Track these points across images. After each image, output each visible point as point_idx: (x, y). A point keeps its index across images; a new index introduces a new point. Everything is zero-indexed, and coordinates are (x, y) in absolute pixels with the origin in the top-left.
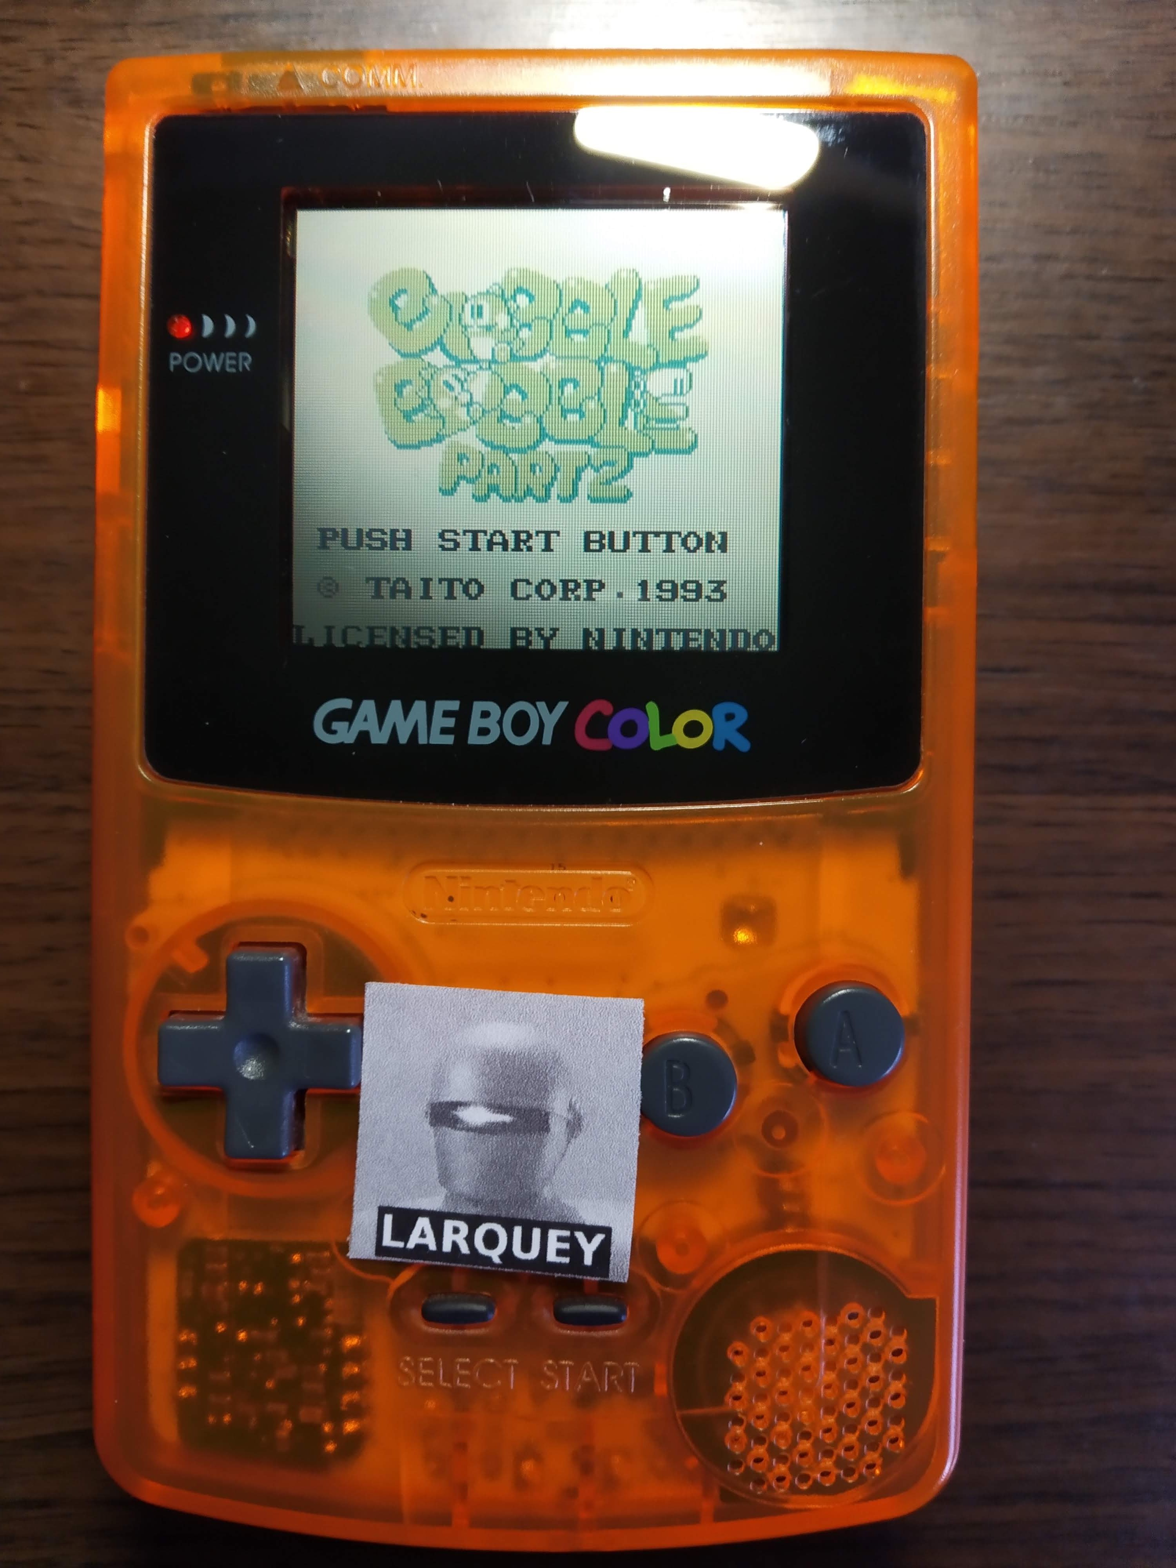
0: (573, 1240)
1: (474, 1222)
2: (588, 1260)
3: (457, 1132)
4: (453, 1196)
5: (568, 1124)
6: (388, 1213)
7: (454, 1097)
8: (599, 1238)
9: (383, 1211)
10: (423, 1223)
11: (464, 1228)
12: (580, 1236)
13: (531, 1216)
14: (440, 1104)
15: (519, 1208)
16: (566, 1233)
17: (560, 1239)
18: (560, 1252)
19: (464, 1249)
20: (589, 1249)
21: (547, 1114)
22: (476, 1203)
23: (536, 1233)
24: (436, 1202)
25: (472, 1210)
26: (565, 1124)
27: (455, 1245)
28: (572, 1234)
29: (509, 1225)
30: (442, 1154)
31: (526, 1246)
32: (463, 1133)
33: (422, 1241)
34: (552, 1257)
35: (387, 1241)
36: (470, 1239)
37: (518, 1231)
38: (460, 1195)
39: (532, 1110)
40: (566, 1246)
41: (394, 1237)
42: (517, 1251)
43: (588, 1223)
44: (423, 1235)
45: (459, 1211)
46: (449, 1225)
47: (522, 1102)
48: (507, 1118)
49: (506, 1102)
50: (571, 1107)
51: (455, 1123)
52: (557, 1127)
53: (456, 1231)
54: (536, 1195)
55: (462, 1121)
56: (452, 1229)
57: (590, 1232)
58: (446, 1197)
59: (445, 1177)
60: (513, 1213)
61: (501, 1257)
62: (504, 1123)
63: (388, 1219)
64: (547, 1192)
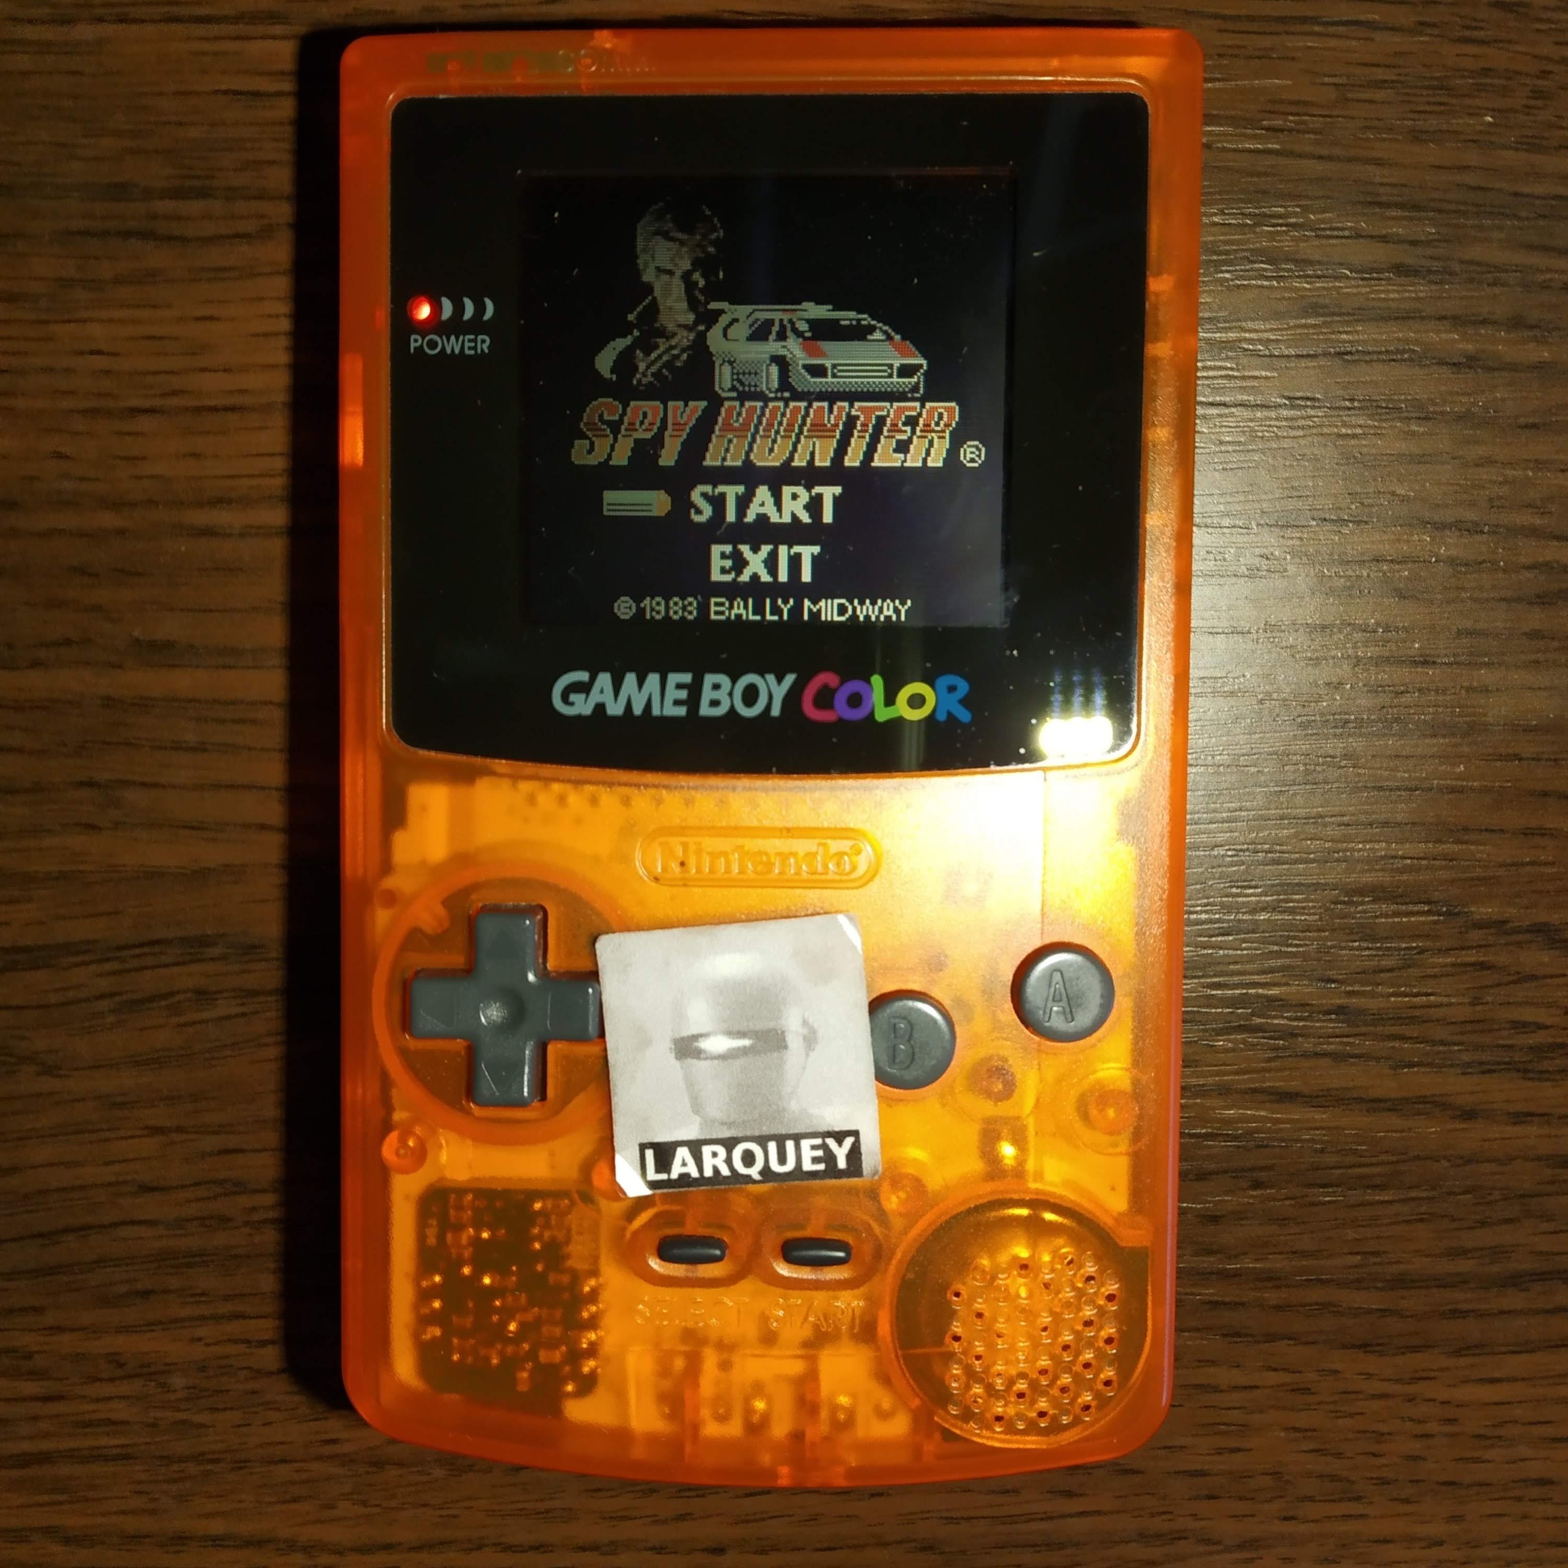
0: (824, 1147)
1: (729, 1144)
2: (842, 1164)
3: (702, 1062)
4: (707, 1122)
5: (805, 1038)
6: (649, 1148)
7: (694, 1031)
8: (849, 1141)
9: (643, 1147)
10: (682, 1153)
11: (721, 1151)
12: (831, 1142)
13: (784, 1131)
14: (682, 1039)
16: (818, 1141)
17: (814, 1147)
18: (815, 1160)
19: (725, 1171)
20: (841, 1153)
21: (783, 1032)
22: (730, 1125)
23: (790, 1145)
24: (692, 1133)
25: (726, 1134)
26: (801, 1039)
27: (716, 1170)
28: (824, 1141)
29: (762, 1141)
30: (690, 1084)
31: (782, 1160)
32: (708, 1063)
33: (684, 1170)
34: (807, 1166)
35: (652, 1175)
36: (729, 1161)
37: (772, 1146)
38: (713, 1121)
39: (769, 1031)
40: (820, 1153)
41: (658, 1171)
42: (775, 1167)
43: (837, 1129)
44: (684, 1164)
45: (714, 1136)
46: (707, 1150)
47: (759, 1026)
48: (746, 1042)
49: (744, 1027)
50: (805, 1023)
51: (698, 1054)
52: (794, 1042)
53: (715, 1155)
54: (784, 1110)
55: (705, 1051)
56: (710, 1154)
57: (839, 1137)
58: (701, 1124)
59: (697, 1106)
60: (766, 1130)
61: (761, 1173)
62: (745, 1047)
63: (649, 1154)
64: (794, 1106)
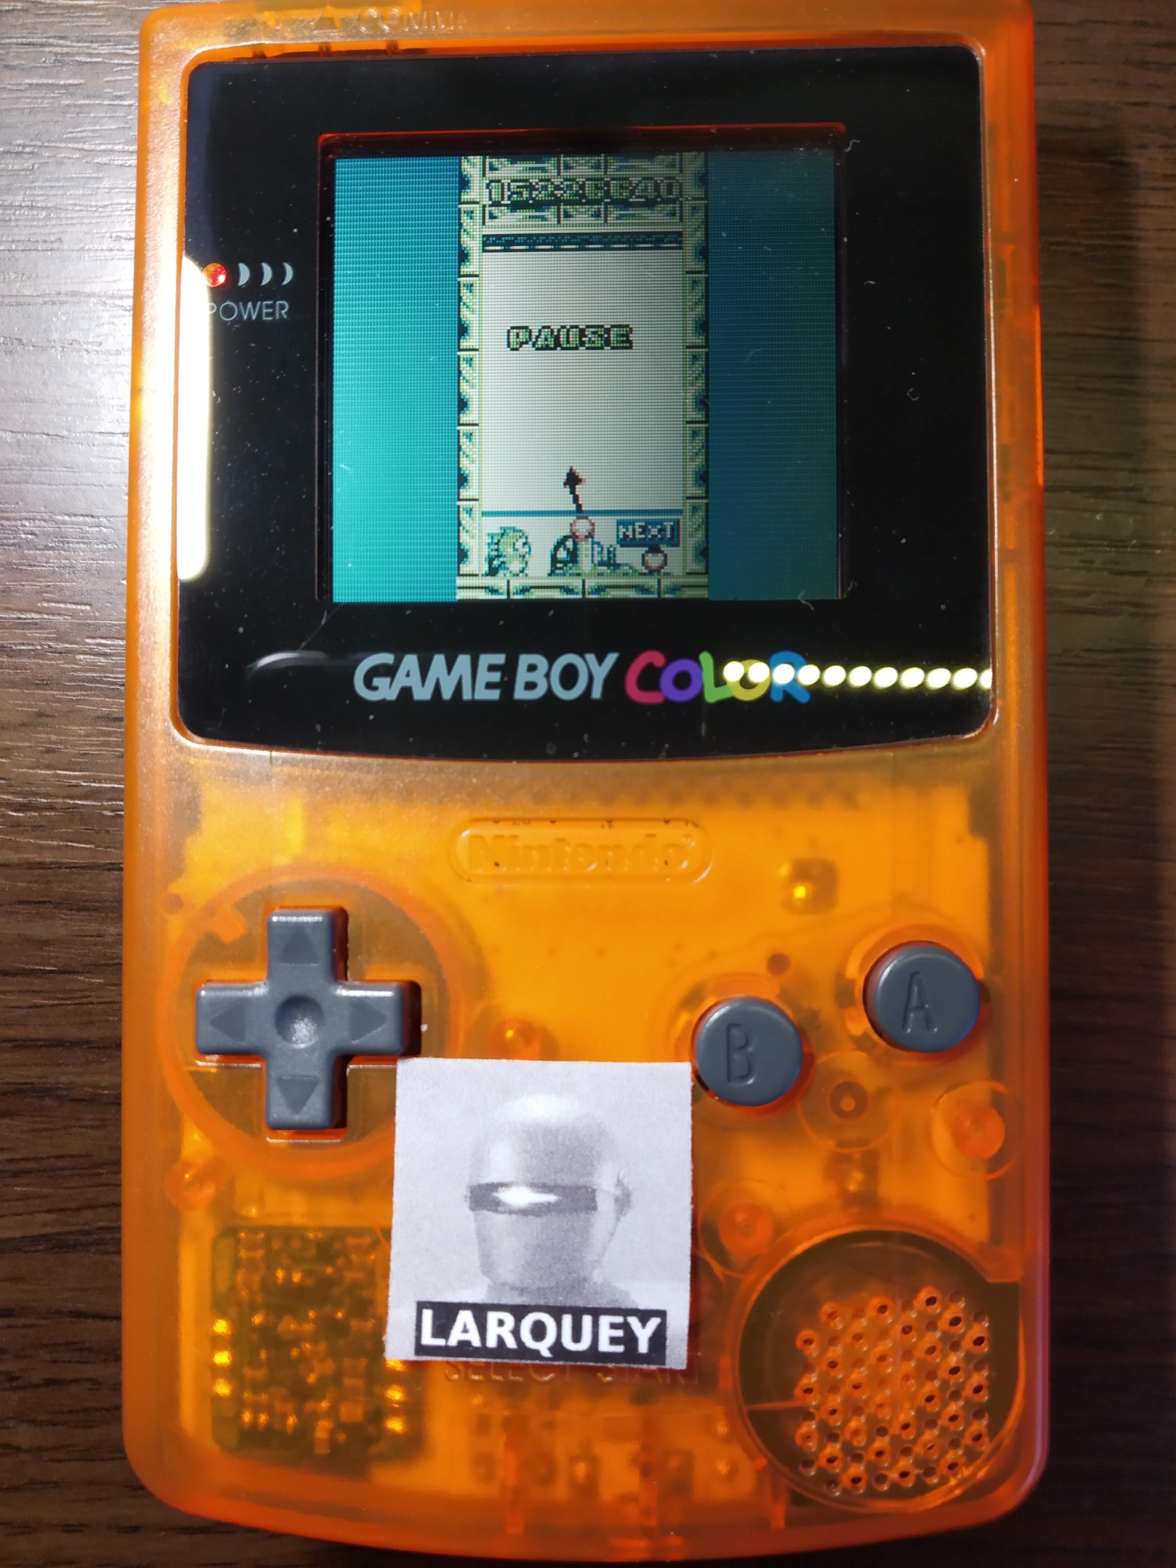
0: (626, 1326)
1: (520, 1313)
2: (644, 1348)
3: (500, 1216)
4: (497, 1285)
5: (617, 1200)
6: (427, 1308)
7: (494, 1178)
8: (654, 1321)
9: (420, 1307)
10: (465, 1317)
11: (508, 1319)
12: (634, 1321)
14: (481, 1186)
15: (567, 1293)
16: (619, 1319)
17: (613, 1326)
18: (613, 1340)
19: (511, 1343)
20: (644, 1334)
21: (593, 1191)
22: (522, 1290)
23: (587, 1320)
24: (476, 1296)
25: (515, 1301)
26: (613, 1201)
27: (501, 1341)
28: (624, 1319)
29: (557, 1313)
30: (483, 1240)
31: (577, 1336)
32: (505, 1216)
33: (465, 1337)
34: (605, 1347)
35: (428, 1340)
36: (516, 1332)
37: (567, 1320)
38: (504, 1285)
39: (578, 1188)
40: (619, 1333)
41: (435, 1335)
42: (568, 1343)
43: (639, 1308)
44: (465, 1331)
45: (501, 1302)
46: (492, 1317)
47: (568, 1181)
48: (551, 1198)
49: (550, 1180)
50: (619, 1183)
51: (496, 1206)
52: (605, 1203)
53: (500, 1323)
54: (585, 1279)
55: (503, 1203)
56: (496, 1321)
57: (643, 1316)
58: (489, 1286)
59: (487, 1265)
61: (551, 1349)
62: (550, 1204)
63: (427, 1315)
64: (596, 1276)
